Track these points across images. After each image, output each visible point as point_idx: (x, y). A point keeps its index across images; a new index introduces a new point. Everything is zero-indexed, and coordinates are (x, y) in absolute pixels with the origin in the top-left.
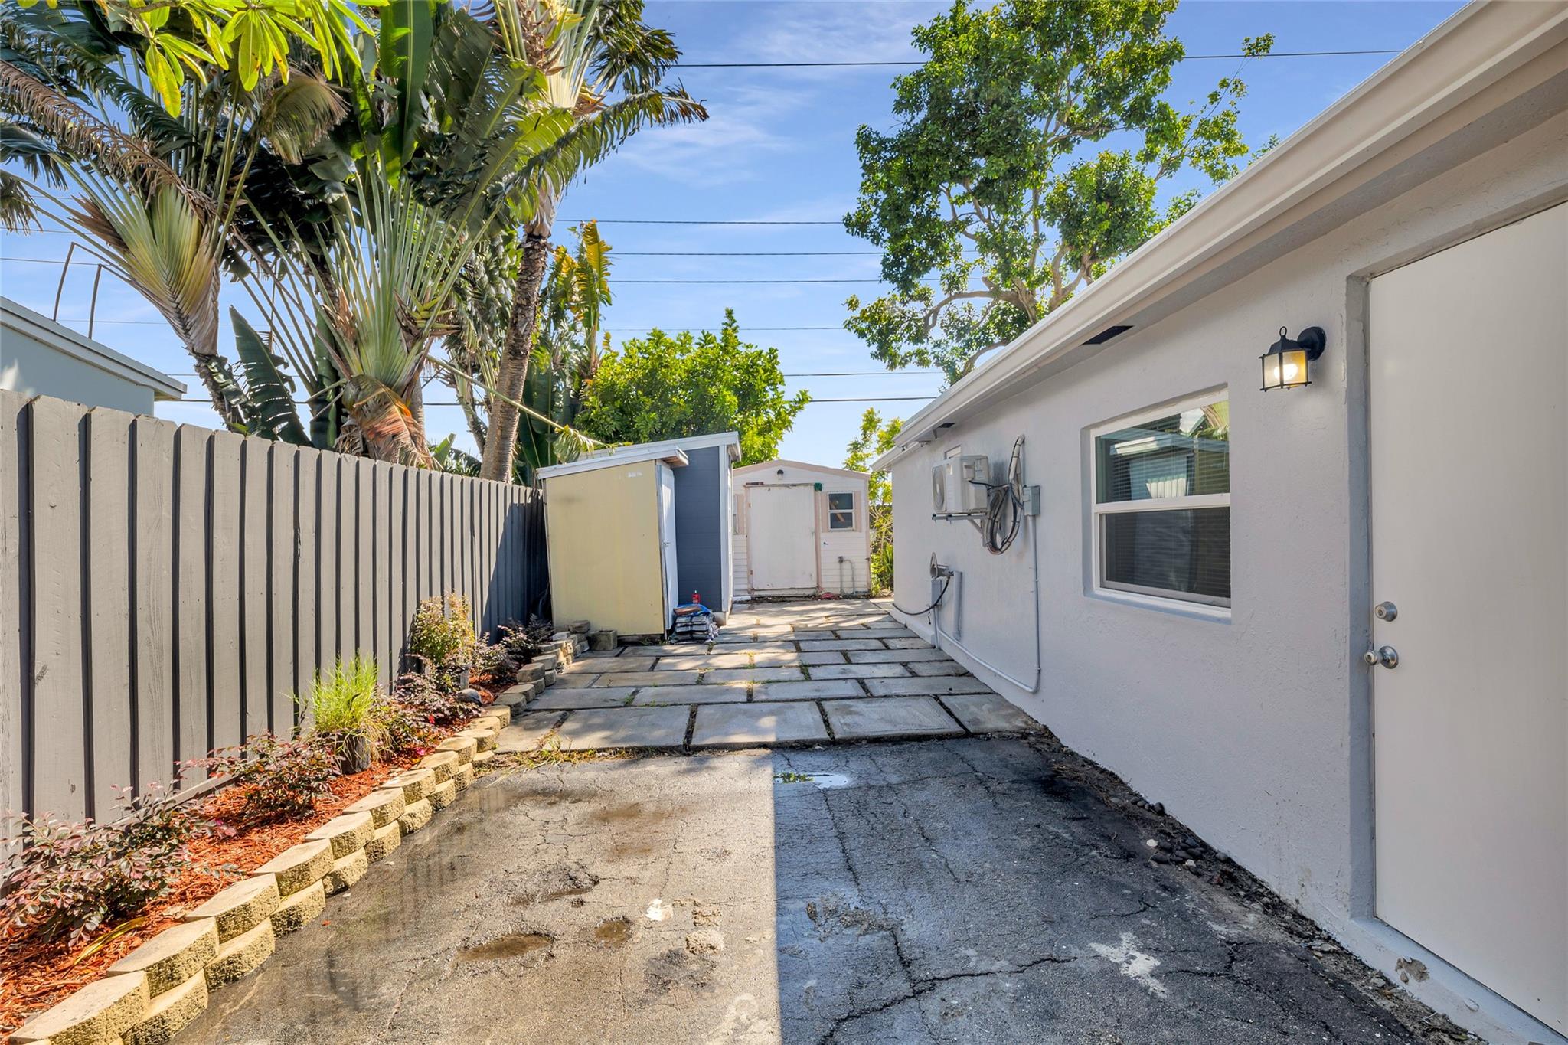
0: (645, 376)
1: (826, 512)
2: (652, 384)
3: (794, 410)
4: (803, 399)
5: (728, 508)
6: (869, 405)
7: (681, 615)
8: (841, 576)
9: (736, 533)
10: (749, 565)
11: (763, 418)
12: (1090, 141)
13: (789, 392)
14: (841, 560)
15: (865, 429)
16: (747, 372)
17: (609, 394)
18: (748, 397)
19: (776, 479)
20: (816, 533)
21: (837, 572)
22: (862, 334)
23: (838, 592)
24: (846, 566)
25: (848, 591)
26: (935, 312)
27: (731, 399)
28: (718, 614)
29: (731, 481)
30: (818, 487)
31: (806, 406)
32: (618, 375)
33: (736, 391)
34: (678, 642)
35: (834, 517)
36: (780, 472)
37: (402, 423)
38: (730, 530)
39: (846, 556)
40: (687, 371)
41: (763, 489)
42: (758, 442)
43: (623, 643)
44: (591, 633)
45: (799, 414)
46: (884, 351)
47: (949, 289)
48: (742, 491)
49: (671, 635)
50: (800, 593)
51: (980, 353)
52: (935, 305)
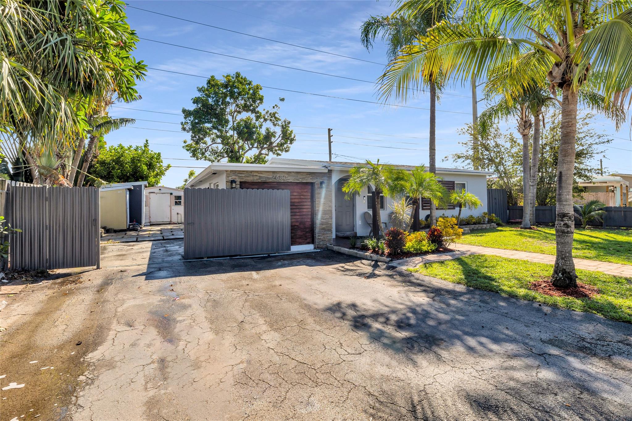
0: (117, 159)
1: (174, 201)
2: (118, 161)
3: (166, 170)
4: (169, 167)
5: (144, 199)
6: (192, 169)
7: (131, 225)
8: (178, 218)
9: (146, 206)
10: (150, 215)
11: (155, 173)
12: (246, 113)
13: (165, 164)
14: (178, 214)
15: (189, 176)
16: (151, 159)
17: (103, 163)
18: (150, 166)
19: (159, 191)
20: (170, 206)
21: (176, 217)
22: (188, 150)
23: (176, 222)
24: (179, 215)
25: (179, 222)
26: (208, 147)
27: (145, 167)
28: (140, 226)
29: (145, 192)
30: (171, 194)
31: (170, 168)
32: (107, 158)
33: (147, 165)
34: (130, 231)
35: (176, 202)
36: (160, 189)
37: (64, 181)
38: (144, 205)
39: (179, 212)
40: (131, 159)
41: (155, 194)
42: (153, 180)
43: (115, 231)
44: (107, 228)
45: (167, 171)
46: (194, 155)
47: (212, 141)
48: (148, 194)
49: (129, 230)
50: (165, 223)
51: (221, 159)
52: (208, 145)
